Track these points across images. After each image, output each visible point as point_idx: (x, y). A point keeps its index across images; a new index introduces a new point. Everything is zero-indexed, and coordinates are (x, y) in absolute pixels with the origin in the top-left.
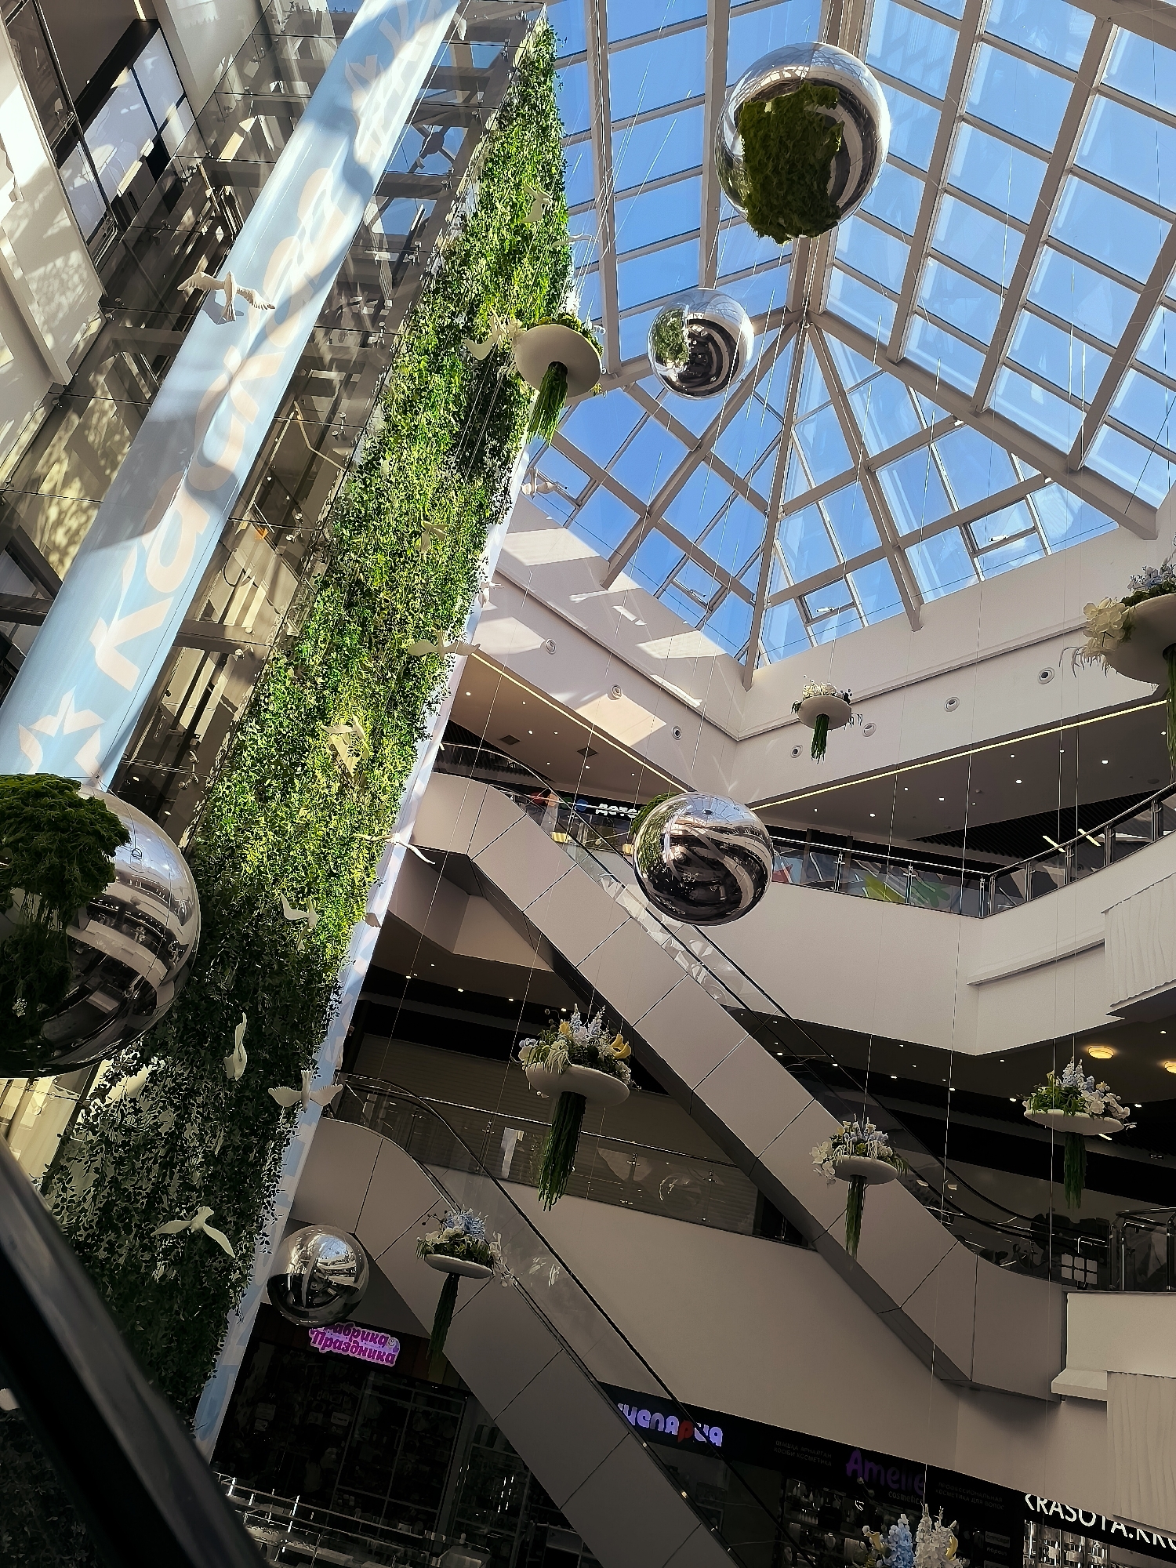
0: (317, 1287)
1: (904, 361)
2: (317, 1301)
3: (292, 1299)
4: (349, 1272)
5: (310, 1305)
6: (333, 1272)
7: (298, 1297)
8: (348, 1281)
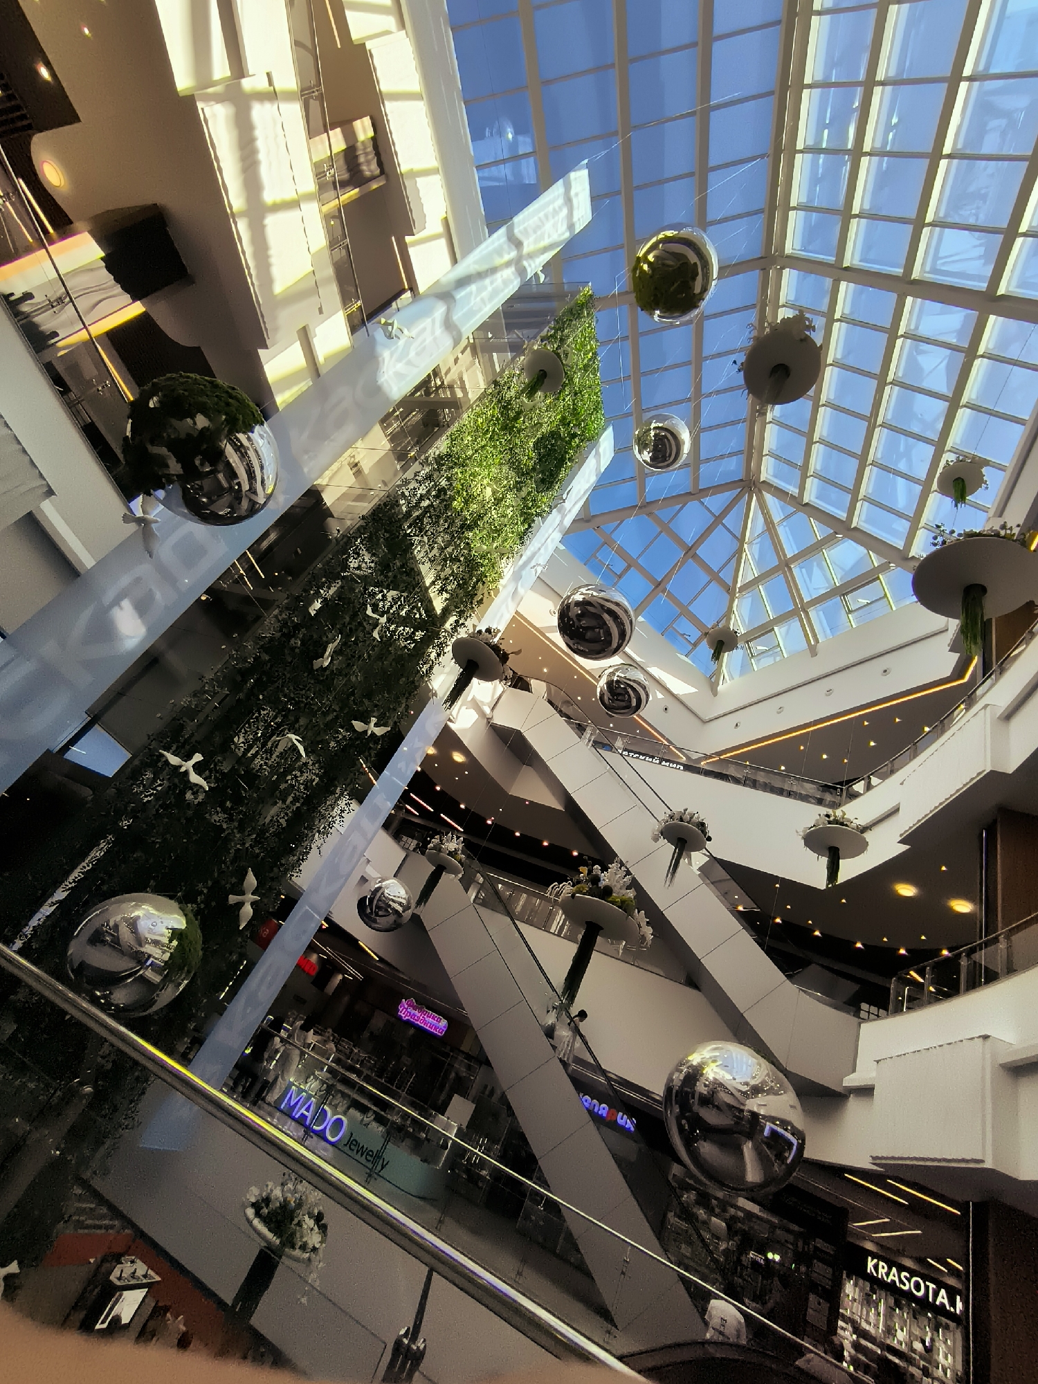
0: (381, 904)
1: (807, 504)
2: (380, 913)
3: (369, 911)
4: (400, 904)
5: (377, 915)
6: (393, 901)
7: (371, 909)
8: (400, 909)
